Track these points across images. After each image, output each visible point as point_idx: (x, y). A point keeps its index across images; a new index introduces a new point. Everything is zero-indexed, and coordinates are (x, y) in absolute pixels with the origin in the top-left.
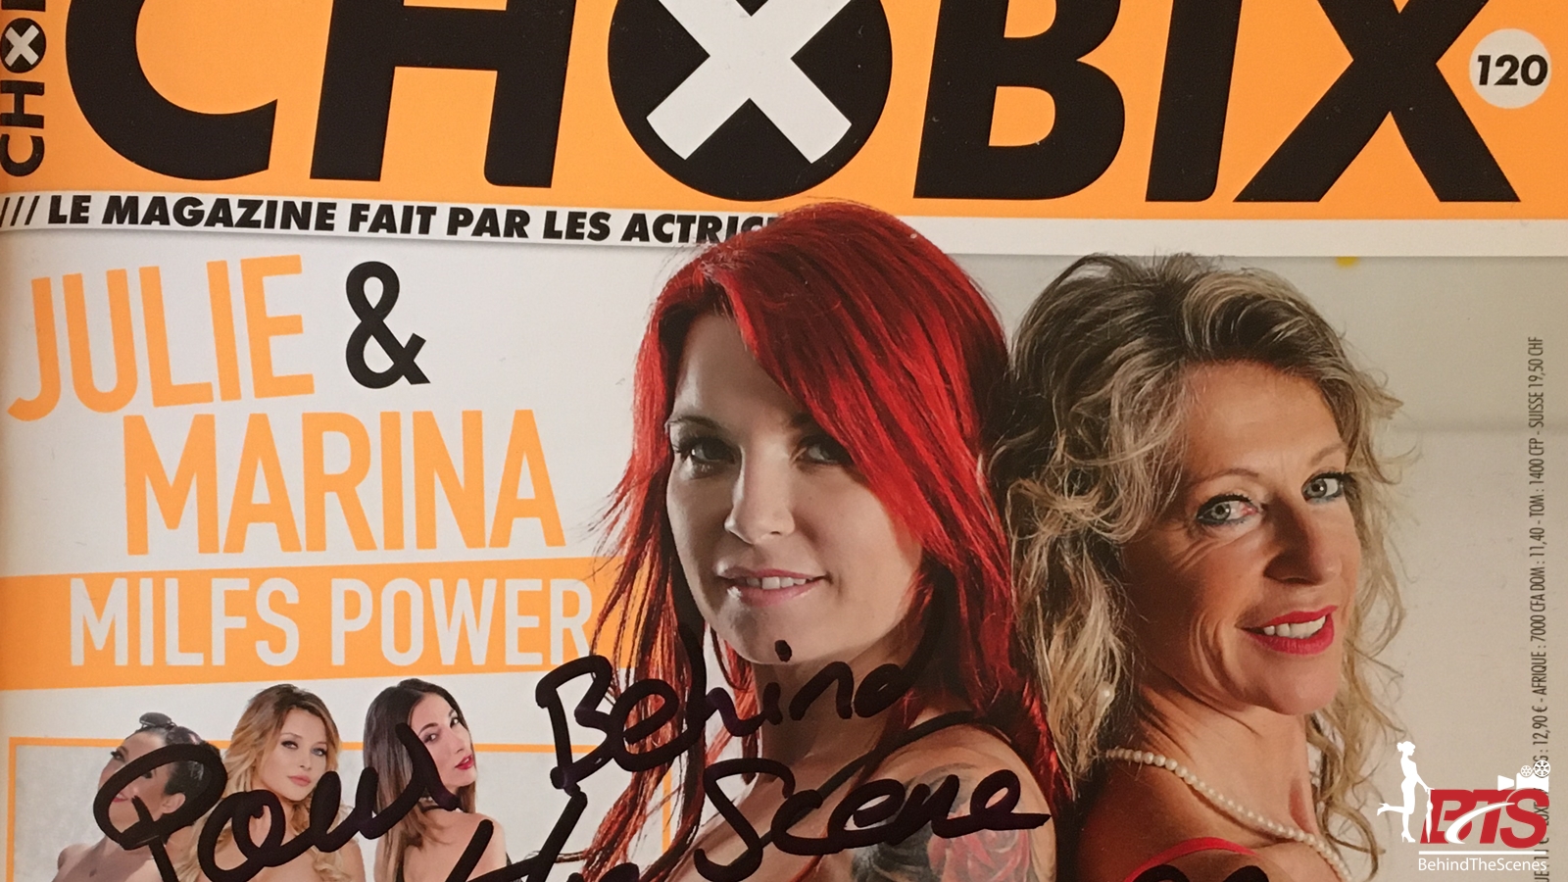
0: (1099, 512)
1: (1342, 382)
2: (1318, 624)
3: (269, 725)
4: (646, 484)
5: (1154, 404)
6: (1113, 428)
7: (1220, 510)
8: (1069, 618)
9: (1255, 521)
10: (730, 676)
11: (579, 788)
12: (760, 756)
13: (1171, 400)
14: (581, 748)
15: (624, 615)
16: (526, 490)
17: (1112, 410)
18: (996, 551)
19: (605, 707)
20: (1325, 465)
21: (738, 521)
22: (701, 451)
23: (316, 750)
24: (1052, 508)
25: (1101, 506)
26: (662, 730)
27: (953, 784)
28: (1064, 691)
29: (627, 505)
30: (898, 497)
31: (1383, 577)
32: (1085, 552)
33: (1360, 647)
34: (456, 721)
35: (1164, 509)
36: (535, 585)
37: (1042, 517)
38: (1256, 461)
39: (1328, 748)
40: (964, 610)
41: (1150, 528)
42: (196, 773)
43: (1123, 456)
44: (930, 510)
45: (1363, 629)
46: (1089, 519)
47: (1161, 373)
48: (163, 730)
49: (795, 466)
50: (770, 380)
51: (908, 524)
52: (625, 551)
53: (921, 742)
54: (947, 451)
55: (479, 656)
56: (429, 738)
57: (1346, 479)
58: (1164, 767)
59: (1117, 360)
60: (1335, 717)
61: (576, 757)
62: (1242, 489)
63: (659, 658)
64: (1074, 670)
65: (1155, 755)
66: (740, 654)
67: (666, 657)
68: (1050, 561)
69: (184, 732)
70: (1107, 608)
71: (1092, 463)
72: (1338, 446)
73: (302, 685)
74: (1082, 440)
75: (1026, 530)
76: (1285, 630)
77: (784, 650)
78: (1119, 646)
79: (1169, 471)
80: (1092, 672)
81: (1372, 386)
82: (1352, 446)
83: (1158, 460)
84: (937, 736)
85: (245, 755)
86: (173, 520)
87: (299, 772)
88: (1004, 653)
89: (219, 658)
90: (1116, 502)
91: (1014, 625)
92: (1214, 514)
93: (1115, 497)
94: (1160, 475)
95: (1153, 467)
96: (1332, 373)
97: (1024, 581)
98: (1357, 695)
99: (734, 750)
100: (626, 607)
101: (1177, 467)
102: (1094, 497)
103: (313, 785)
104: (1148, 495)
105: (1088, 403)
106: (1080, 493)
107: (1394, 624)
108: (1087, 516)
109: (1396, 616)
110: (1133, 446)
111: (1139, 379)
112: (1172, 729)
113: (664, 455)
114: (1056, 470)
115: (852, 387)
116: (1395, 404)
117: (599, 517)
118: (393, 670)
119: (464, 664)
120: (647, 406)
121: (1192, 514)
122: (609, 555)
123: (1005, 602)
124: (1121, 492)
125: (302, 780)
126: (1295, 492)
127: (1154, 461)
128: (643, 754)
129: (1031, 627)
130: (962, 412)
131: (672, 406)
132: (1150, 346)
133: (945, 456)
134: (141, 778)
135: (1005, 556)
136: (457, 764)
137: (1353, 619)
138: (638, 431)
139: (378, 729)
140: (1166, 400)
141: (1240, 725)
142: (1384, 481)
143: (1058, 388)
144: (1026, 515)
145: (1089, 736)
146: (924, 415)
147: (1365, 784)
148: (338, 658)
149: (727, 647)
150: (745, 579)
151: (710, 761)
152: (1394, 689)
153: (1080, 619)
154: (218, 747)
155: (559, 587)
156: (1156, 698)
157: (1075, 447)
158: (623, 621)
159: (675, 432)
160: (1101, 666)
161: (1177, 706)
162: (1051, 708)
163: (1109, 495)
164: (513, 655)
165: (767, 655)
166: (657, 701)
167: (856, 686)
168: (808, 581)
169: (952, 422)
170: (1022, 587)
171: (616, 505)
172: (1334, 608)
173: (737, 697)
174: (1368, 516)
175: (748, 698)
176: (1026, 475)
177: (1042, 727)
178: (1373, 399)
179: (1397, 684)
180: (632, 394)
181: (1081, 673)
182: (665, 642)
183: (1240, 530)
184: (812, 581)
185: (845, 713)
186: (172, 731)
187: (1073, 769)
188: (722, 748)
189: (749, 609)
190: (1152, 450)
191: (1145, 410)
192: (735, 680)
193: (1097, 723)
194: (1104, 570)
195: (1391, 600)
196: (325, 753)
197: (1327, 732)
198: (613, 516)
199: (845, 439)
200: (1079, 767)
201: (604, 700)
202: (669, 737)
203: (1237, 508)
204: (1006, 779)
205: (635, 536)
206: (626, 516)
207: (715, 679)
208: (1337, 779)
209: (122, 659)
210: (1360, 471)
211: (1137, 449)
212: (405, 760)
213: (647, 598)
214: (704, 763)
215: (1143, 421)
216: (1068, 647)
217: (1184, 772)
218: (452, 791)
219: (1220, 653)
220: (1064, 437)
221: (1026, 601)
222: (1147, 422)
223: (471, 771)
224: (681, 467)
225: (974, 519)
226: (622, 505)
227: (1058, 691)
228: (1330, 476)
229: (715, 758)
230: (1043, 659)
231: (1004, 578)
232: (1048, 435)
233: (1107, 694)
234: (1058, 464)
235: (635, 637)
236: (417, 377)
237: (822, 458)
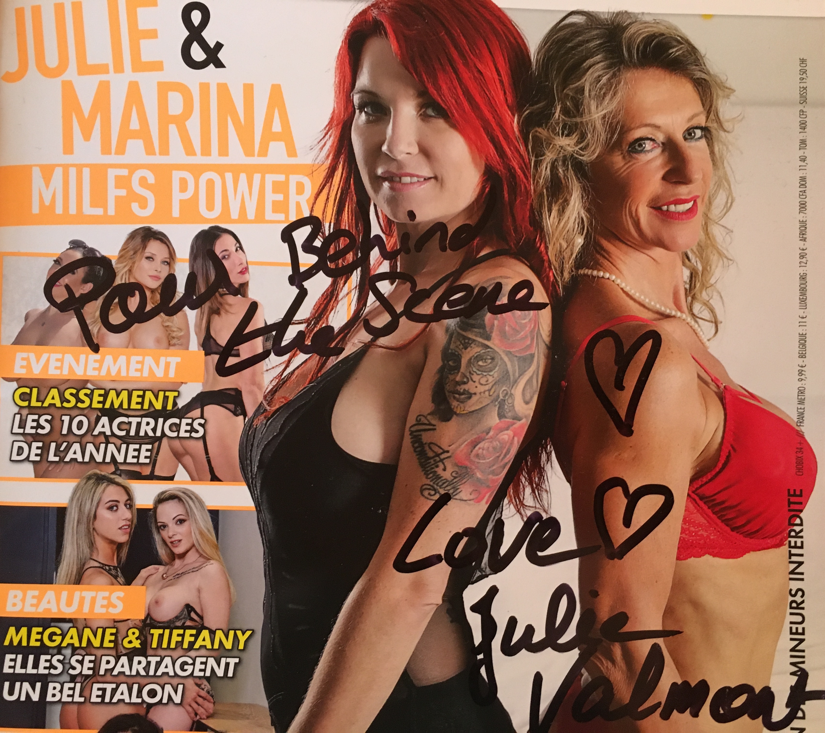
0: (577, 146)
1: (705, 80)
2: (690, 205)
3: (138, 248)
4: (340, 126)
5: (607, 90)
6: (586, 102)
7: (640, 145)
8: (560, 201)
9: (658, 151)
10: (384, 228)
11: (303, 286)
12: (398, 270)
13: (616, 87)
14: (304, 265)
15: (328, 194)
16: (277, 127)
17: (585, 92)
18: (524, 166)
19: (318, 243)
20: (695, 122)
21: (388, 146)
22: (370, 109)
23: (164, 262)
24: (553, 143)
25: (578, 143)
26: (348, 256)
27: (498, 287)
28: (557, 239)
29: (330, 136)
30: (473, 137)
31: (724, 181)
32: (570, 166)
33: (711, 217)
34: (238, 249)
35: (611, 145)
36: (281, 178)
37: (548, 147)
38: (659, 120)
39: (693, 269)
40: (506, 195)
41: (604, 154)
42: (99, 272)
43: (590, 117)
44: (489, 144)
45: (713, 207)
46: (572, 149)
47: (611, 73)
48: (81, 249)
49: (419, 118)
50: (407, 72)
51: (478, 150)
52: (329, 161)
53: (483, 264)
54: (498, 112)
55: (251, 214)
56: (224, 257)
57: (706, 130)
58: (608, 278)
59: (588, 66)
60: (697, 253)
61: (302, 269)
62: (652, 134)
63: (346, 218)
64: (563, 228)
65: (604, 272)
66: (389, 217)
67: (350, 218)
68: (551, 171)
69: (92, 251)
70: (580, 196)
71: (574, 120)
72: (701, 113)
73: (156, 227)
74: (569, 108)
75: (539, 154)
76: (672, 208)
77: (412, 215)
78: (586, 216)
79: (614, 124)
80: (572, 229)
81: (719, 82)
82: (709, 113)
83: (609, 119)
84: (491, 262)
85: (125, 264)
86: (87, 137)
87: (155, 273)
88: (527, 219)
89: (111, 211)
90: (586, 141)
91: (532, 205)
92: (637, 147)
93: (586, 138)
94: (609, 127)
95: (606, 122)
96: (699, 75)
97: (538, 182)
98: (709, 242)
99: (385, 267)
100: (329, 191)
101: (618, 122)
102: (575, 138)
103: (162, 280)
104: (603, 137)
105: (573, 88)
106: (568, 135)
107: (729, 205)
108: (571, 147)
109: (730, 201)
110: (596, 111)
111: (599, 76)
112: (612, 259)
113: (350, 111)
114: (556, 123)
115: (450, 78)
116: (731, 91)
117: (316, 142)
118: (206, 221)
119: (243, 218)
120: (342, 84)
121: (625, 147)
122: (321, 163)
123: (527, 191)
124: (589, 135)
125: (157, 278)
126: (679, 136)
127: (607, 119)
128: (337, 268)
129: (541, 206)
130: (507, 92)
131: (355, 85)
132: (605, 59)
133: (498, 115)
134: (70, 274)
135: (528, 168)
136: (239, 271)
137: (707, 202)
138: (337, 97)
139: (197, 251)
140: (613, 88)
141: (648, 257)
142: (725, 131)
143: (557, 80)
144: (539, 147)
145: (570, 262)
146: (487, 93)
147: (712, 288)
148: (176, 213)
149: (382, 213)
150: (392, 177)
151: (372, 273)
152: (728, 239)
153: (566, 202)
154: (111, 258)
155: (294, 179)
156: (605, 243)
157: (565, 111)
158: (328, 198)
159: (356, 99)
160: (577, 226)
161: (616, 247)
162: (550, 248)
163: (583, 137)
164: (269, 215)
165: (403, 218)
166: (345, 240)
167: (449, 235)
168: (425, 179)
169: (502, 97)
170: (537, 184)
171: (324, 137)
172: (698, 197)
173: (387, 240)
174: (716, 149)
175: (393, 240)
176: (540, 126)
177: (546, 258)
178: (720, 88)
179: (730, 236)
180: (334, 77)
181: (567, 229)
182: (350, 210)
183: (650, 156)
184: (427, 179)
185: (443, 249)
186: (86, 249)
187: (561, 280)
188: (379, 266)
189: (394, 194)
190: (605, 114)
191: (602, 93)
192: (386, 230)
193: (574, 256)
194: (579, 176)
195: (728, 193)
196: (169, 264)
197: (693, 261)
198: (323, 142)
199: (446, 105)
200: (564, 279)
201: (317, 239)
202: (351, 260)
203: (649, 145)
204: (526, 284)
205: (334, 153)
206: (330, 142)
207: (376, 230)
208: (698, 285)
209: (59, 210)
210: (713, 125)
211: (598, 113)
212: (211, 268)
213: (341, 186)
214: (369, 273)
215: (601, 98)
216: (560, 216)
217: (619, 281)
218: (236, 286)
219: (639, 220)
220: (560, 106)
221: (538, 191)
222: (603, 98)
223: (247, 275)
224: (359, 117)
225: (512, 148)
226: (328, 136)
227: (555, 239)
228: (697, 128)
229: (375, 271)
230: (547, 222)
231: (527, 179)
232: (551, 105)
233: (580, 241)
234: (557, 120)
235: (334, 206)
236: (219, 65)
237: (433, 114)
